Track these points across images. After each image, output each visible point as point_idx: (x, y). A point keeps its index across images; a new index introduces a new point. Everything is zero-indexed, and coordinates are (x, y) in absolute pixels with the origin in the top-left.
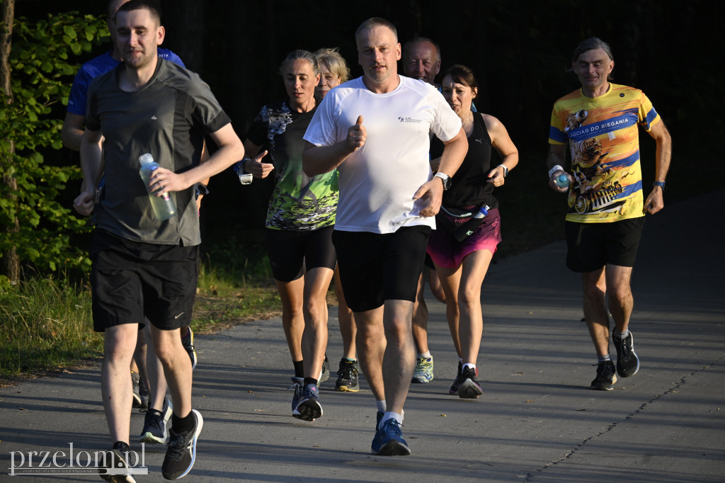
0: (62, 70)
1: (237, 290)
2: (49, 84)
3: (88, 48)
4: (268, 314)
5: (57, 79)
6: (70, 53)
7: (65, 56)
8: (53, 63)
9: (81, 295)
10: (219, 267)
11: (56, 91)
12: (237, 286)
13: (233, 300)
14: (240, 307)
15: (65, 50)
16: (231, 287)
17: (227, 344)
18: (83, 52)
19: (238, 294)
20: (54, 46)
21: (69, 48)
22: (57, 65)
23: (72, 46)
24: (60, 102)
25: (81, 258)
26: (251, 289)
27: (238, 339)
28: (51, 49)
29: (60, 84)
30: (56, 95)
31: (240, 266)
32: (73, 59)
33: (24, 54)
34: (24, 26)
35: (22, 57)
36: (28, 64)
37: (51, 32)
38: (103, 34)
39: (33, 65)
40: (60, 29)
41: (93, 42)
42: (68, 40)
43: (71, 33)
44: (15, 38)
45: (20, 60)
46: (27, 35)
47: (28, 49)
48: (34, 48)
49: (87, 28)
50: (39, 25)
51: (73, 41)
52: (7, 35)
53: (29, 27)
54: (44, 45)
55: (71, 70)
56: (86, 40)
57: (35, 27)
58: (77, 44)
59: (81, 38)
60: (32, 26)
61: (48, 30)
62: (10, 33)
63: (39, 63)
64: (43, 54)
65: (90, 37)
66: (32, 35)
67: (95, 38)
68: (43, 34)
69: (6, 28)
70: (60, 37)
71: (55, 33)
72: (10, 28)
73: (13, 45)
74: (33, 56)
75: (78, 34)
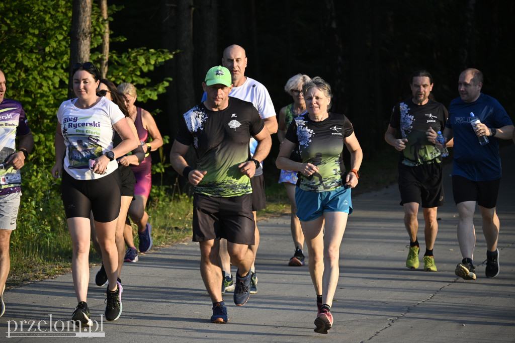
0: (137, 81)
3: (152, 68)
6: (141, 71)
7: (138, 73)
8: (132, 77)
9: (150, 210)
15: (139, 69)
18: (149, 71)
20: (132, 67)
21: (141, 68)
22: (135, 79)
23: (143, 67)
28: (131, 69)
32: (143, 75)
33: (115, 72)
34: (115, 56)
35: (114, 74)
36: (117, 78)
37: (130, 60)
38: (160, 60)
39: (120, 79)
40: (135, 57)
41: (155, 65)
42: (140, 64)
43: (142, 60)
44: (110, 63)
45: (113, 76)
46: (117, 62)
47: (117, 69)
48: (121, 69)
49: (151, 57)
50: (123, 56)
51: (143, 64)
52: (105, 62)
53: (118, 57)
54: (126, 67)
55: (142, 81)
56: (150, 64)
57: (121, 57)
58: (145, 66)
59: (147, 63)
60: (120, 56)
61: (128, 58)
62: (107, 60)
63: (123, 77)
64: (126, 72)
65: (153, 62)
66: (120, 61)
67: (156, 62)
68: (126, 61)
69: (104, 58)
70: (135, 62)
71: (132, 60)
72: (106, 58)
73: (108, 68)
74: (120, 74)
75: (146, 60)
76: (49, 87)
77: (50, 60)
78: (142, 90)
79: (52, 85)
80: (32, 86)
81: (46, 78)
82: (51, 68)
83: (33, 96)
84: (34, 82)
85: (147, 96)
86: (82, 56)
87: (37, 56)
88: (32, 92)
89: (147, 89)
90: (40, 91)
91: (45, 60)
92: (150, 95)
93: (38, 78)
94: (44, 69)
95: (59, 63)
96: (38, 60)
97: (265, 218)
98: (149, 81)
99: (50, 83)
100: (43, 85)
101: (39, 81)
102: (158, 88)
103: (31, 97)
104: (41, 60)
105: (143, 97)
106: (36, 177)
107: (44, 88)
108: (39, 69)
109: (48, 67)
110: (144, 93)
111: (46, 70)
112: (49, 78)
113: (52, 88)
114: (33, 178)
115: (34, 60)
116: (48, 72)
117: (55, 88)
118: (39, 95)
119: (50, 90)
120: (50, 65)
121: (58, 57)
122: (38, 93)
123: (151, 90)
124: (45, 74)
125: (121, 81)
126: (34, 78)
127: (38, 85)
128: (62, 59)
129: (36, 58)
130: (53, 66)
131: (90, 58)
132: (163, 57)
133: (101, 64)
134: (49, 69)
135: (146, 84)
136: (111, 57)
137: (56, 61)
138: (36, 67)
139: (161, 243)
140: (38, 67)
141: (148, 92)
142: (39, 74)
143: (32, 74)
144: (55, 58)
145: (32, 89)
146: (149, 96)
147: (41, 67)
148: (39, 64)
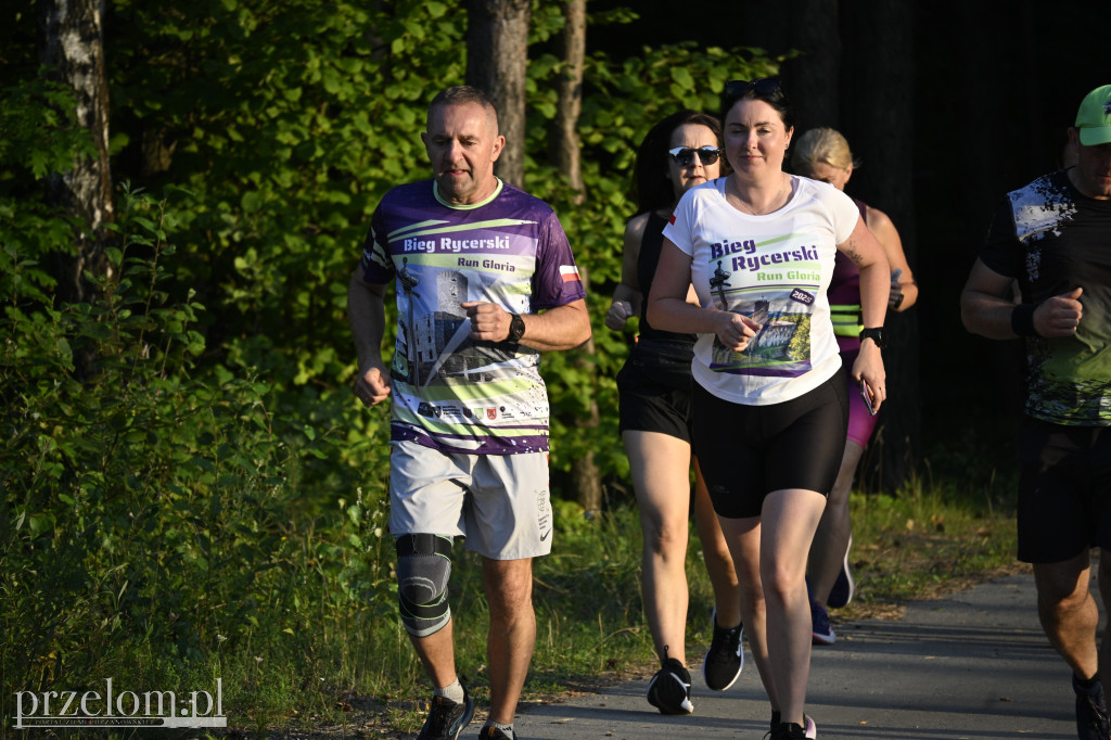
1: (978, 523)
3: (714, 103)
12: (978, 516)
13: (973, 540)
14: (984, 552)
16: (968, 518)
19: (981, 530)
20: (655, 102)
21: (679, 103)
23: (686, 101)
26: (1003, 521)
28: (651, 107)
31: (984, 481)
33: (604, 117)
34: (602, 69)
35: (600, 122)
36: (611, 134)
37: (649, 79)
39: (618, 137)
40: (665, 72)
42: (678, 92)
43: (684, 80)
44: (587, 89)
45: (596, 127)
46: (609, 85)
47: (609, 108)
48: (620, 106)
49: (713, 71)
50: (628, 67)
51: (688, 93)
52: (572, 85)
53: (612, 70)
54: (637, 100)
56: (710, 91)
57: (622, 70)
58: (694, 98)
59: (701, 88)
60: (616, 69)
61: (644, 74)
62: (579, 81)
63: (629, 132)
64: (636, 117)
65: (717, 87)
66: (617, 84)
68: (635, 81)
69: (571, 72)
70: (664, 87)
71: (656, 79)
72: (577, 72)
73: (583, 103)
74: (619, 121)
75: (696, 80)
76: (402, 161)
77: (406, 78)
79: (413, 153)
80: (352, 158)
81: (392, 133)
82: (410, 104)
83: (354, 187)
84: (358, 145)
86: (503, 68)
87: (369, 68)
88: (350, 176)
90: (374, 172)
91: (390, 80)
93: (369, 132)
94: (388, 106)
95: (432, 87)
96: (370, 77)
99: (407, 148)
100: (383, 156)
101: (373, 142)
103: (347, 191)
104: (379, 78)
106: (363, 432)
107: (386, 164)
108: (372, 105)
109: (400, 100)
111: (394, 110)
112: (404, 135)
113: (410, 162)
114: (354, 436)
115: (359, 78)
116: (400, 117)
117: (420, 163)
118: (371, 186)
119: (406, 170)
120: (405, 94)
121: (431, 70)
122: (369, 179)
124: (391, 120)
125: (622, 145)
126: (357, 134)
127: (369, 155)
128: (443, 75)
129: (363, 72)
130: (415, 96)
131: (528, 74)
132: (747, 68)
133: (561, 92)
134: (402, 107)
136: (589, 73)
137: (424, 82)
138: (363, 101)
140: (370, 99)
142: (372, 121)
143: (350, 121)
144: (422, 72)
145: (352, 167)
147: (379, 99)
148: (373, 90)
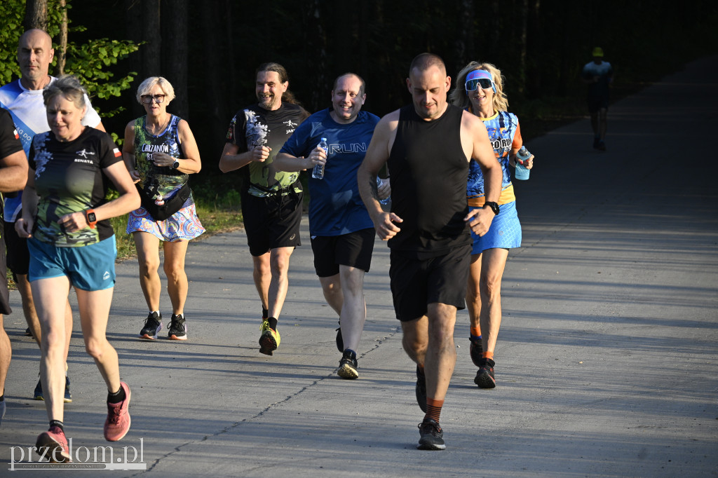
0: (98, 75)
1: (211, 214)
2: (89, 85)
4: (231, 229)
5: (95, 81)
6: (103, 65)
7: (100, 67)
8: (92, 71)
10: (199, 200)
11: (95, 89)
12: (211, 211)
13: (209, 220)
14: (213, 225)
15: (100, 63)
16: (208, 212)
17: (205, 248)
18: (112, 64)
19: (212, 216)
20: (93, 60)
21: (102, 61)
22: (95, 73)
23: (104, 60)
24: (97, 96)
25: (112, 195)
26: (220, 213)
27: (212, 245)
28: (91, 62)
29: (97, 84)
30: (95, 92)
31: (213, 199)
32: (105, 69)
33: (74, 66)
34: (73, 48)
35: (72, 67)
37: (91, 52)
38: (124, 52)
39: (79, 73)
40: (97, 49)
41: (118, 58)
42: (101, 57)
43: (104, 52)
44: (68, 56)
45: (71, 69)
46: (76, 54)
47: (76, 62)
48: (80, 62)
49: (114, 49)
50: (83, 47)
51: (105, 57)
52: (63, 54)
53: (76, 48)
54: (86, 60)
55: (104, 76)
56: (113, 56)
57: (81, 49)
58: (107, 59)
59: (110, 55)
60: (79, 48)
61: (89, 50)
62: (65, 52)
63: (83, 71)
65: (116, 55)
66: (79, 54)
67: (119, 55)
68: (86, 53)
69: (62, 49)
70: (96, 55)
71: (93, 52)
72: (64, 49)
73: (67, 60)
74: (80, 67)
75: (108, 52)
78: (104, 85)
85: (109, 92)
89: (110, 85)
92: (113, 91)
95: (11, 55)
97: (240, 228)
98: (112, 75)
102: (122, 83)
105: (105, 94)
110: (105, 89)
120: (1, 57)
123: (113, 86)
132: (127, 49)
135: (108, 79)
136: (69, 50)
139: (124, 255)
141: (110, 88)
146: (111, 92)
